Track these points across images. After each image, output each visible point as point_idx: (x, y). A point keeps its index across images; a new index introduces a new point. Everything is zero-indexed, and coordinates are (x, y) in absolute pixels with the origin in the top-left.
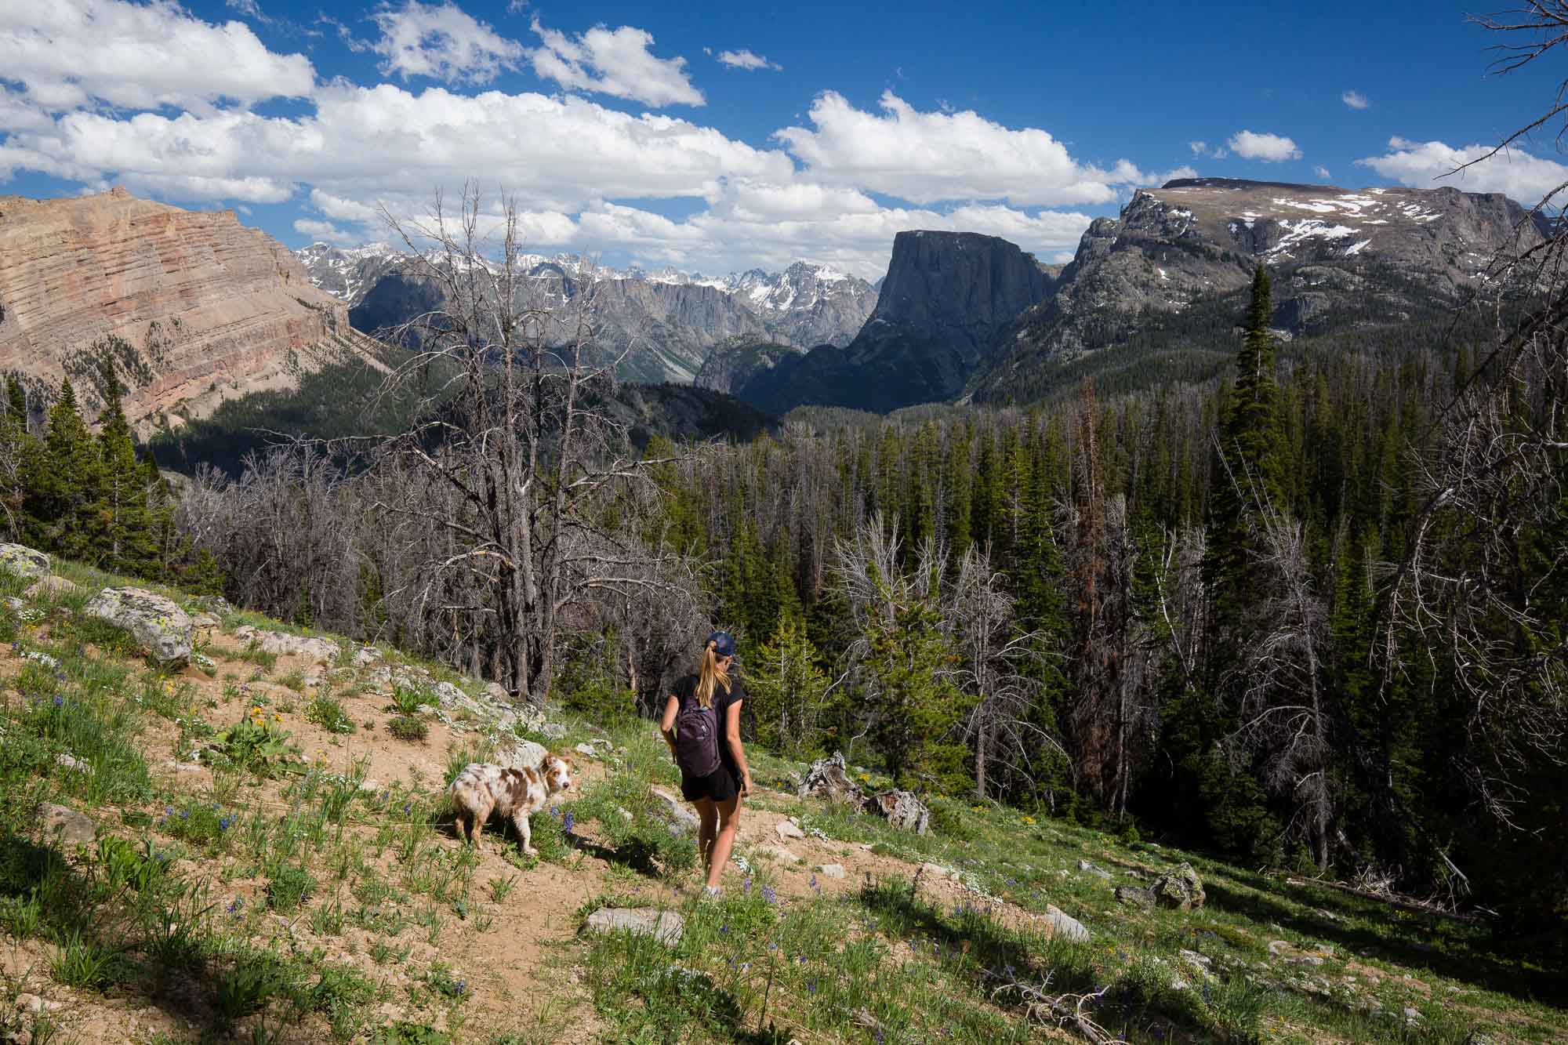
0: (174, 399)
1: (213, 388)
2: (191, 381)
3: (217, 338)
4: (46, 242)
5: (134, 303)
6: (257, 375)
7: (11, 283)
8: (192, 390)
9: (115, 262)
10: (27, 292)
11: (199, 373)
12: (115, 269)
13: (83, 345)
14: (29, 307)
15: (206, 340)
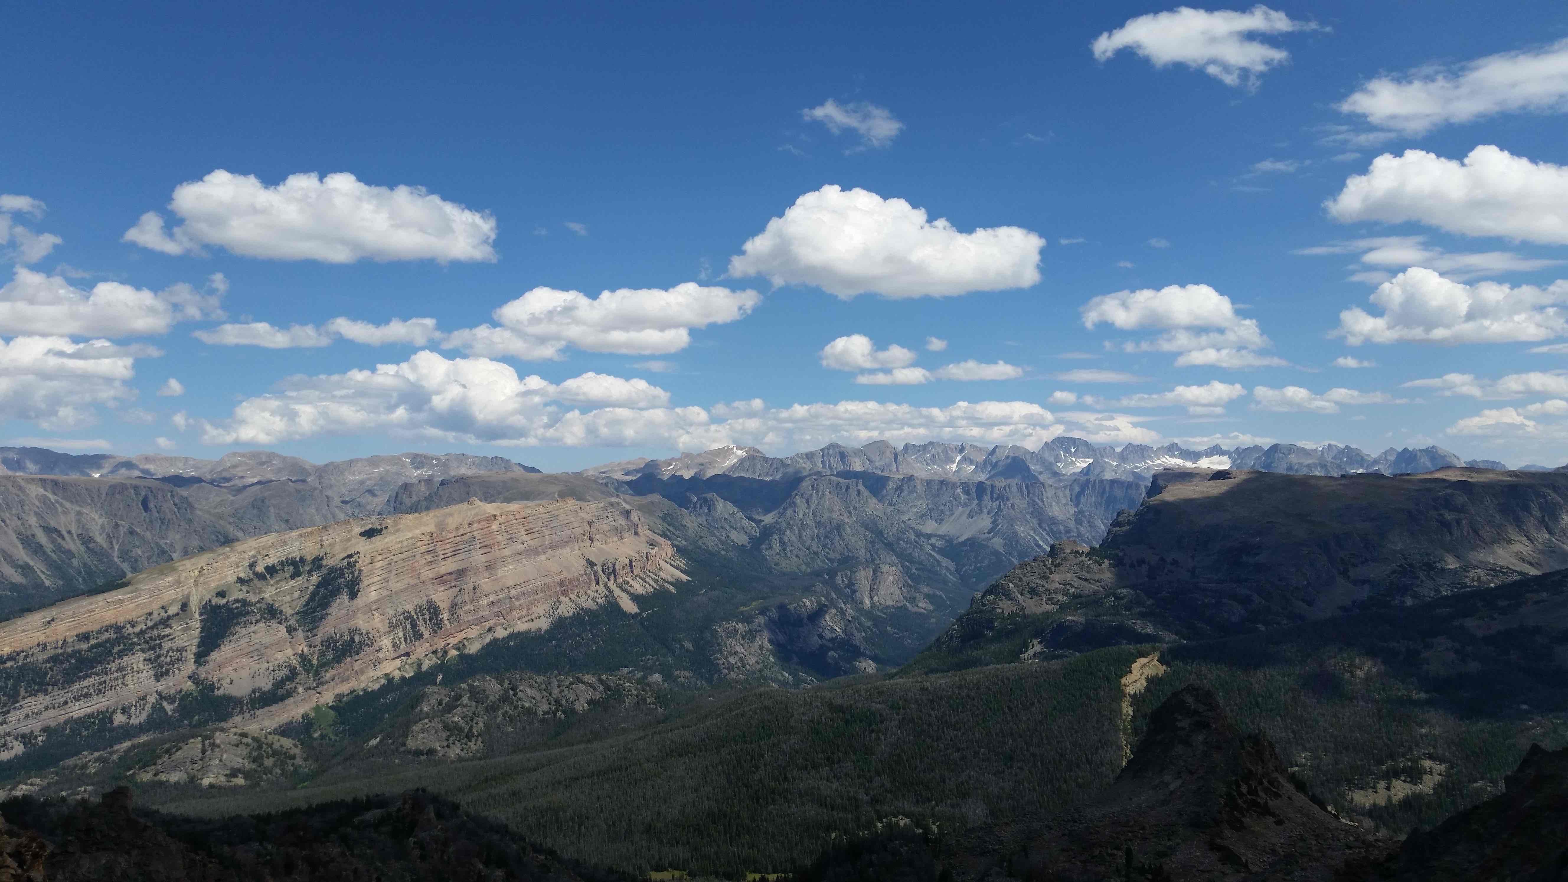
0: (456, 640)
1: (490, 630)
2: (473, 627)
3: (500, 597)
4: (405, 543)
5: (454, 576)
6: (526, 619)
7: (376, 571)
8: (473, 632)
9: (451, 549)
10: (383, 576)
11: (479, 621)
12: (450, 554)
13: (409, 607)
14: (381, 586)
15: (492, 598)
